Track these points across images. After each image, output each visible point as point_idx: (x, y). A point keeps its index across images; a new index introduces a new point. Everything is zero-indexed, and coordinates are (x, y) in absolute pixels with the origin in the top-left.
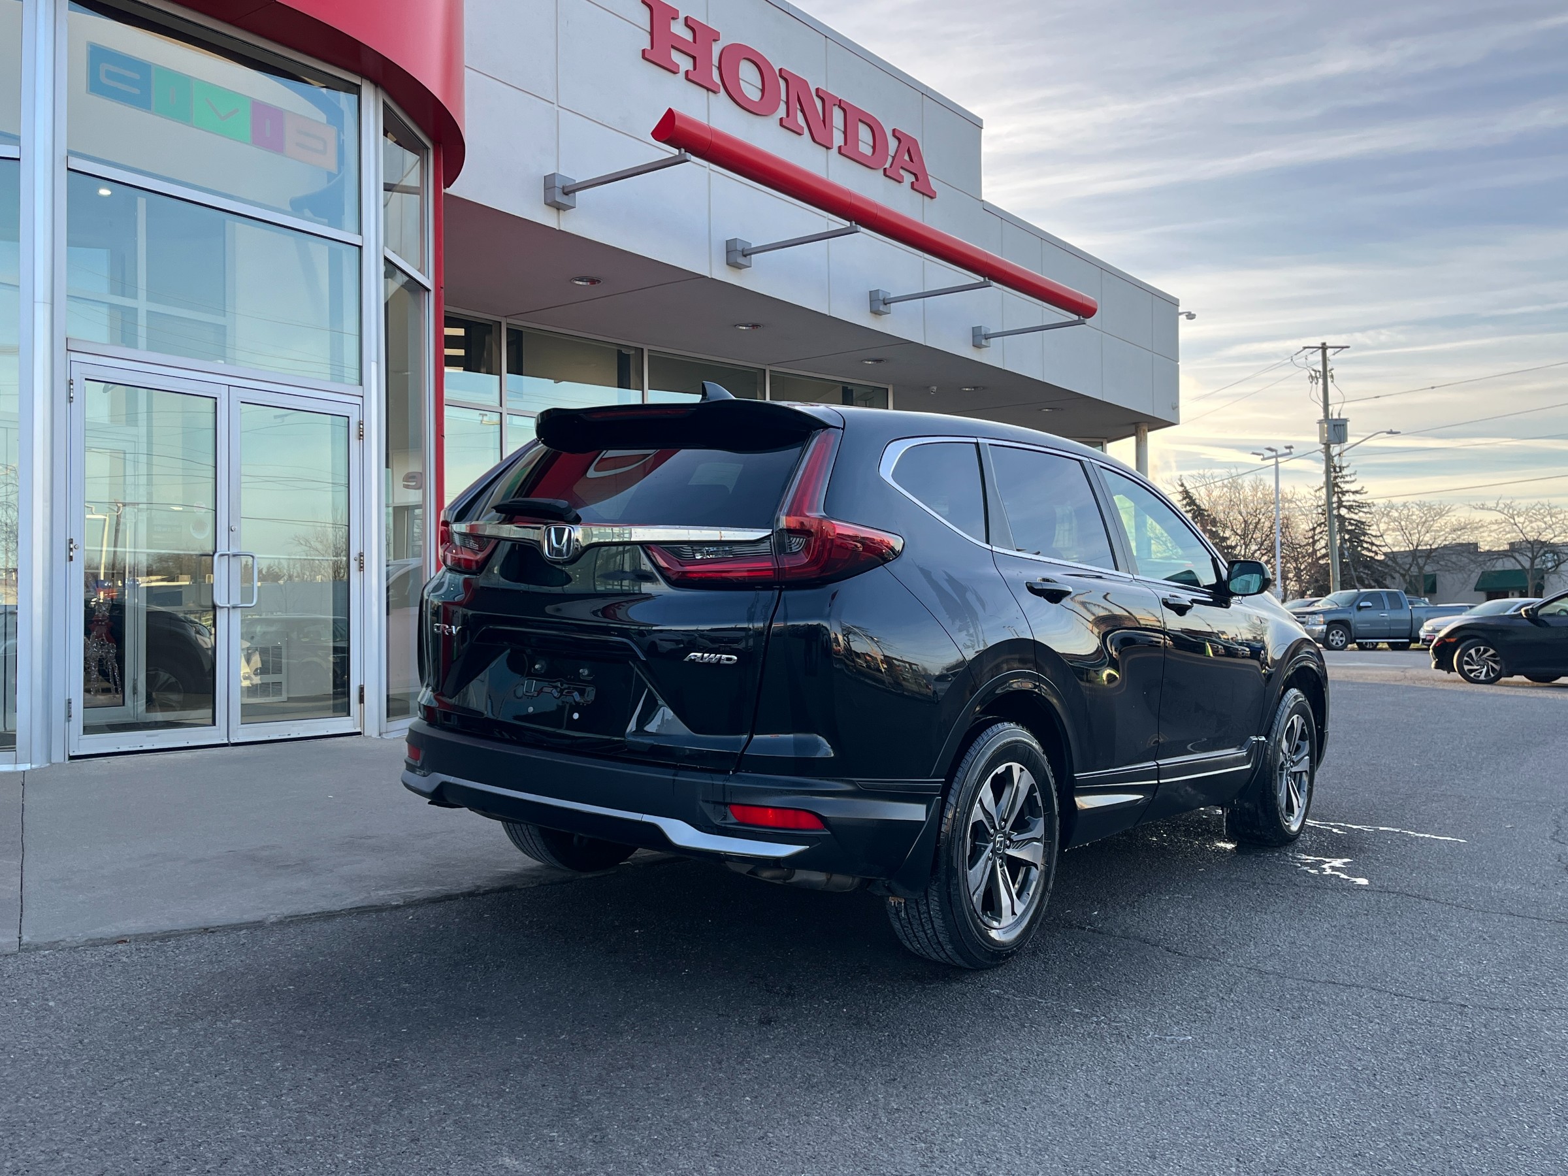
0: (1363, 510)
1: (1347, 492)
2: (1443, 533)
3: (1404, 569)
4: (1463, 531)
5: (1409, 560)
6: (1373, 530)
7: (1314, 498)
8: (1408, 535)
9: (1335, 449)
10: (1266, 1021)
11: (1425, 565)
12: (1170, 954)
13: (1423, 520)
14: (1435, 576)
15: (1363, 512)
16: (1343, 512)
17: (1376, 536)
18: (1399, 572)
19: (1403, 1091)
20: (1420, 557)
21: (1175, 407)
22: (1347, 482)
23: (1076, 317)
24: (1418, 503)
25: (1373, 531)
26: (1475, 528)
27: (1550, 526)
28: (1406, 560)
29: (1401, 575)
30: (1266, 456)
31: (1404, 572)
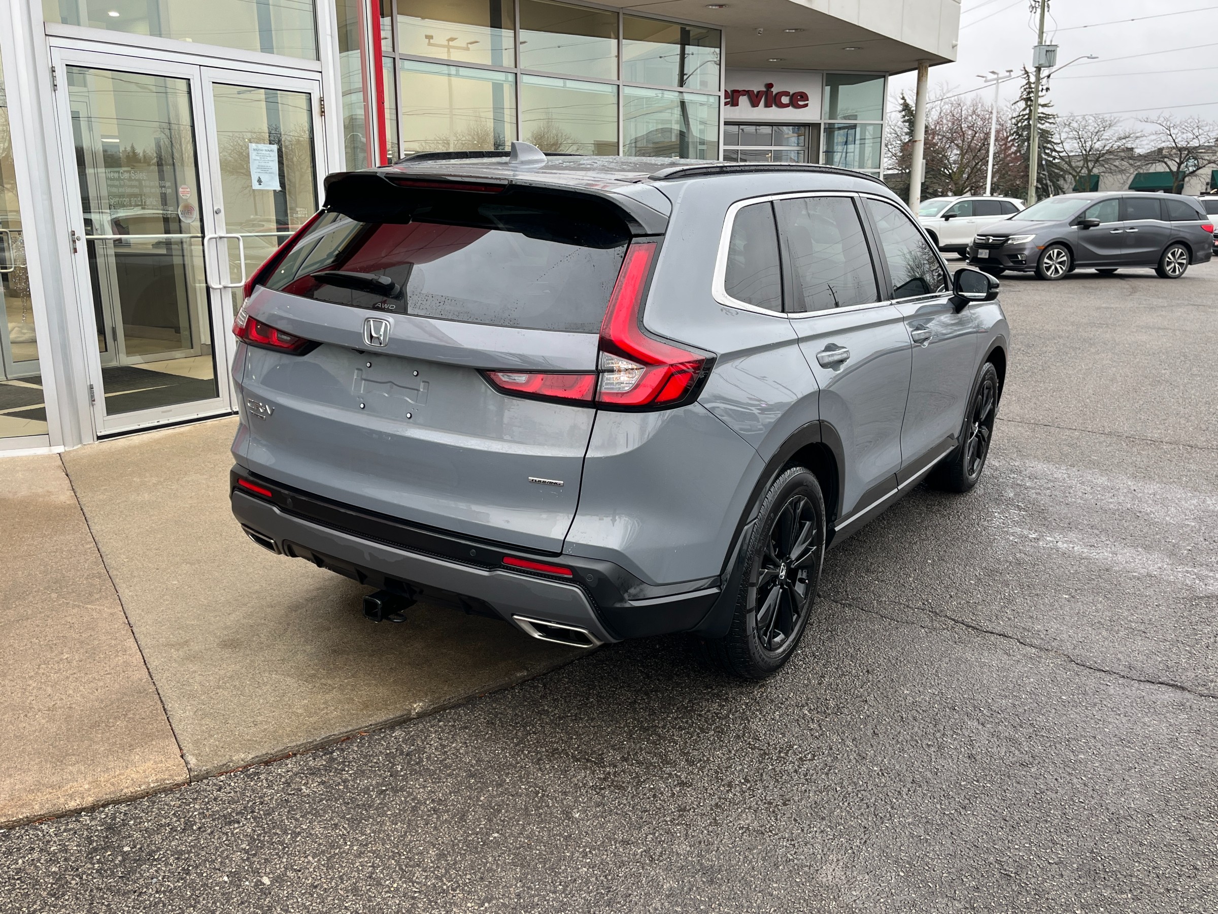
0: (1049, 121)
1: (1039, 105)
2: (1112, 140)
3: (1076, 171)
4: (1127, 139)
5: (1081, 164)
6: (1056, 139)
8: (1083, 142)
9: (1045, 72)
11: (1093, 167)
13: (1096, 130)
14: (1097, 177)
15: (1049, 123)
17: (1056, 144)
18: (1070, 174)
20: (1091, 160)
21: (954, 46)
22: (1040, 96)
24: (1094, 115)
26: (1137, 137)
27: (1197, 137)
28: (1078, 164)
29: (1074, 176)
30: (989, 78)
31: (1074, 173)
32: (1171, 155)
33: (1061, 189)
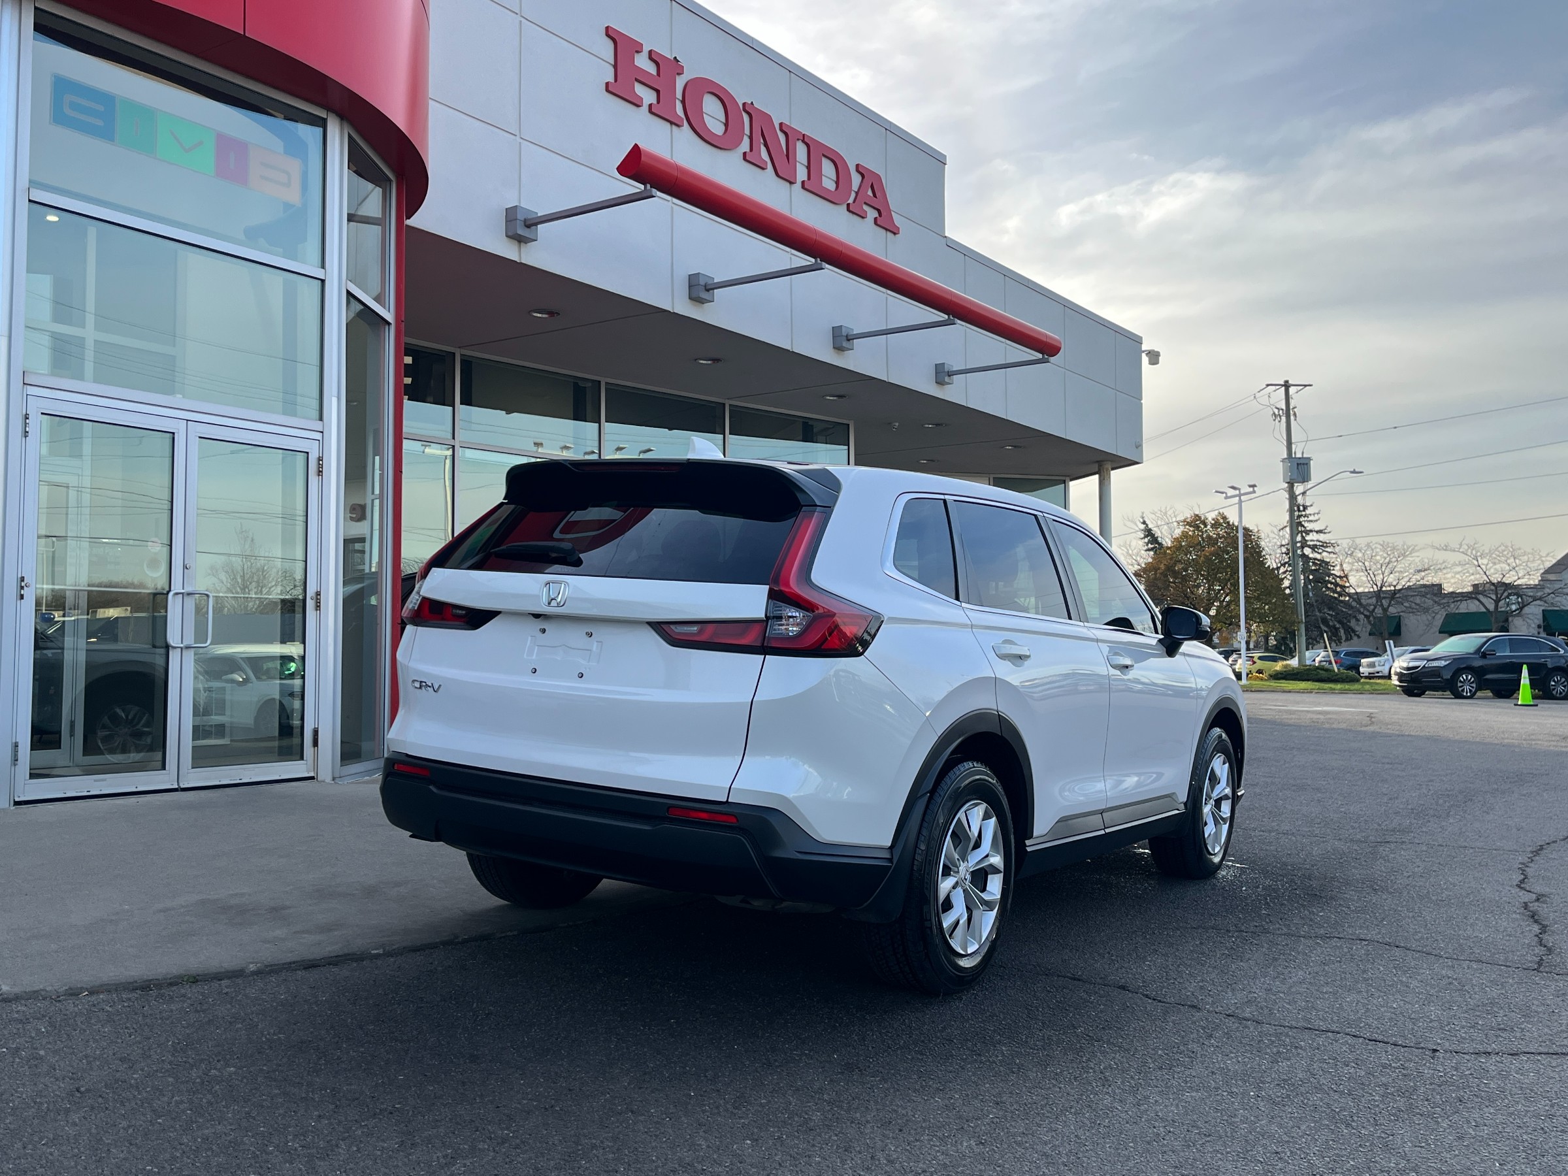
0: (1327, 549)
1: (1311, 531)
2: (1407, 574)
3: (1368, 611)
4: (1426, 572)
5: (1374, 600)
7: (1277, 537)
8: (1372, 576)
9: (1299, 489)
10: (1246, 1066)
11: (1389, 606)
12: (1150, 1001)
13: (1388, 559)
14: (1400, 619)
15: (1327, 552)
16: (1307, 551)
17: (1339, 577)
18: (1363, 613)
19: (1379, 1132)
20: (1384, 598)
21: (1139, 446)
22: (1312, 521)
23: (1040, 356)
24: (1382, 543)
25: (1337, 571)
26: (1439, 569)
27: (1514, 568)
28: (1370, 601)
29: (1366, 616)
30: (1229, 495)
31: (1368, 614)
32: (1485, 591)
33: (1354, 631)
